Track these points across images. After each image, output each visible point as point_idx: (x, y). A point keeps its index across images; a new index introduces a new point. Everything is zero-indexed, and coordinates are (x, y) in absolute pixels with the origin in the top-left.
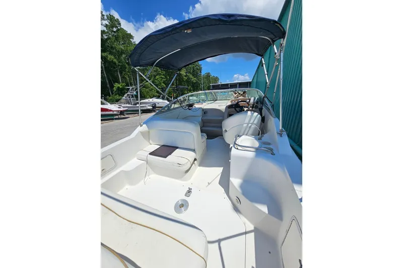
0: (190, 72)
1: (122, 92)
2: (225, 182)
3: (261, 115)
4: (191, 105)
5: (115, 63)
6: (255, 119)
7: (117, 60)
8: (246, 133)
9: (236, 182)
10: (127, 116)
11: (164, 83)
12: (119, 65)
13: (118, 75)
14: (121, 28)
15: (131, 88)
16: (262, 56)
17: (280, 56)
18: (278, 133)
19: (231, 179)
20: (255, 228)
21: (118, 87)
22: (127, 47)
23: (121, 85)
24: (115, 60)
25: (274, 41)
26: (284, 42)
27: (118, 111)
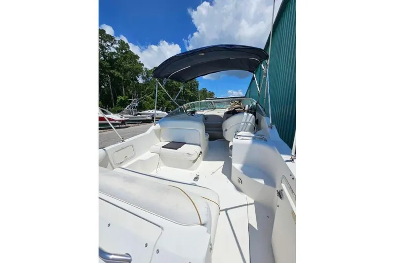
0: (188, 88)
1: (124, 104)
2: (227, 171)
3: (255, 116)
4: (193, 112)
5: (121, 79)
6: (250, 119)
7: (123, 76)
8: (243, 130)
9: (237, 166)
10: (127, 125)
11: (163, 96)
12: (124, 81)
13: (122, 89)
14: (129, 51)
15: (133, 100)
16: (253, 72)
17: (266, 71)
18: (269, 127)
19: (233, 164)
20: (255, 201)
21: (121, 100)
22: (133, 65)
23: (124, 98)
24: (121, 76)
25: (261, 62)
26: (268, 62)
27: (120, 120)
